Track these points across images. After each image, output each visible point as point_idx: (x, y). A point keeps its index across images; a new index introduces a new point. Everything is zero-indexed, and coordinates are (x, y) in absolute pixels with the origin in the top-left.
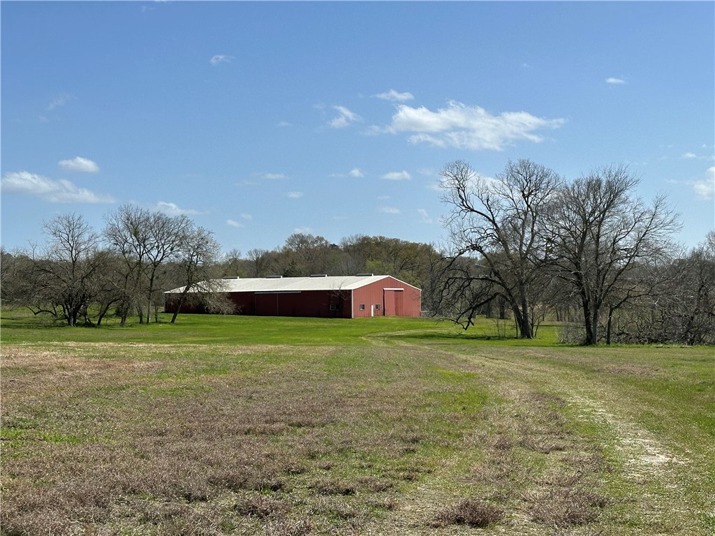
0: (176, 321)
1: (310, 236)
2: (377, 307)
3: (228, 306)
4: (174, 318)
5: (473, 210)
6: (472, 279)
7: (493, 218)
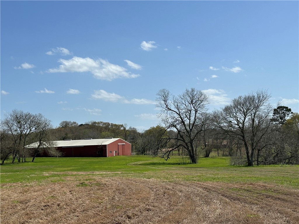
0: (34, 161)
1: (70, 122)
2: (116, 152)
3: (58, 153)
4: (33, 159)
5: (170, 110)
6: (171, 139)
7: (179, 113)
